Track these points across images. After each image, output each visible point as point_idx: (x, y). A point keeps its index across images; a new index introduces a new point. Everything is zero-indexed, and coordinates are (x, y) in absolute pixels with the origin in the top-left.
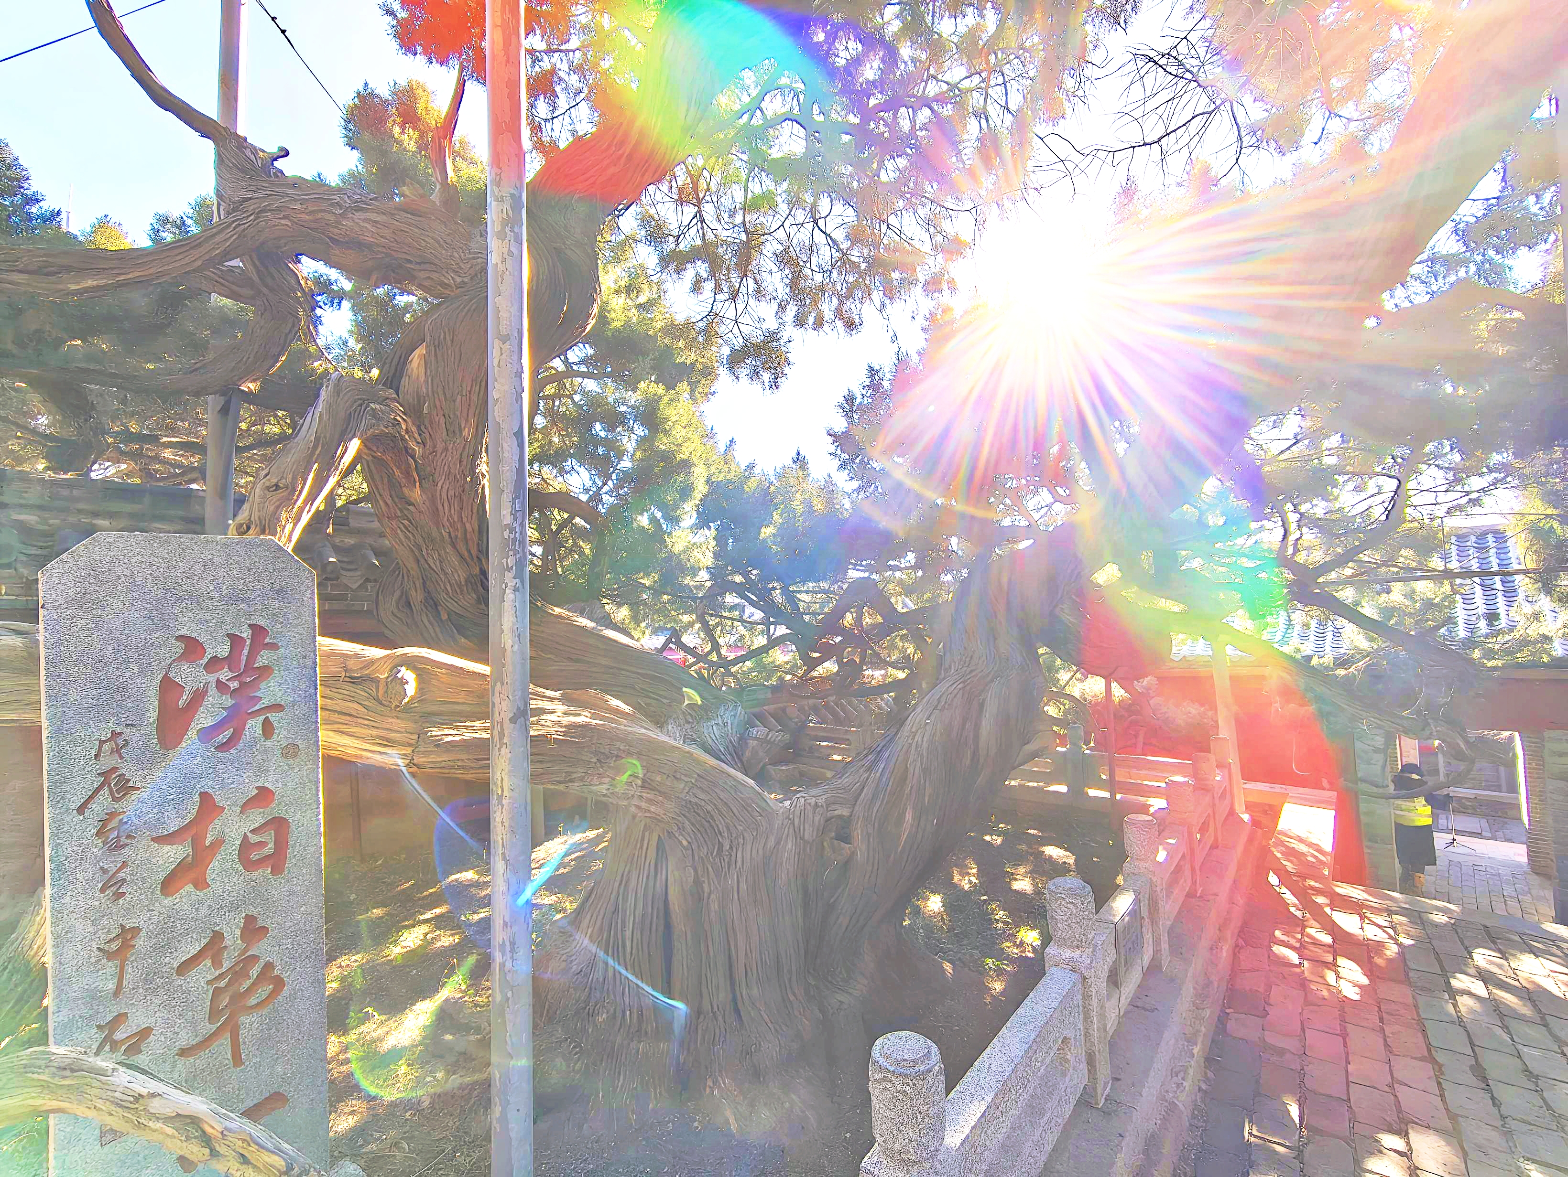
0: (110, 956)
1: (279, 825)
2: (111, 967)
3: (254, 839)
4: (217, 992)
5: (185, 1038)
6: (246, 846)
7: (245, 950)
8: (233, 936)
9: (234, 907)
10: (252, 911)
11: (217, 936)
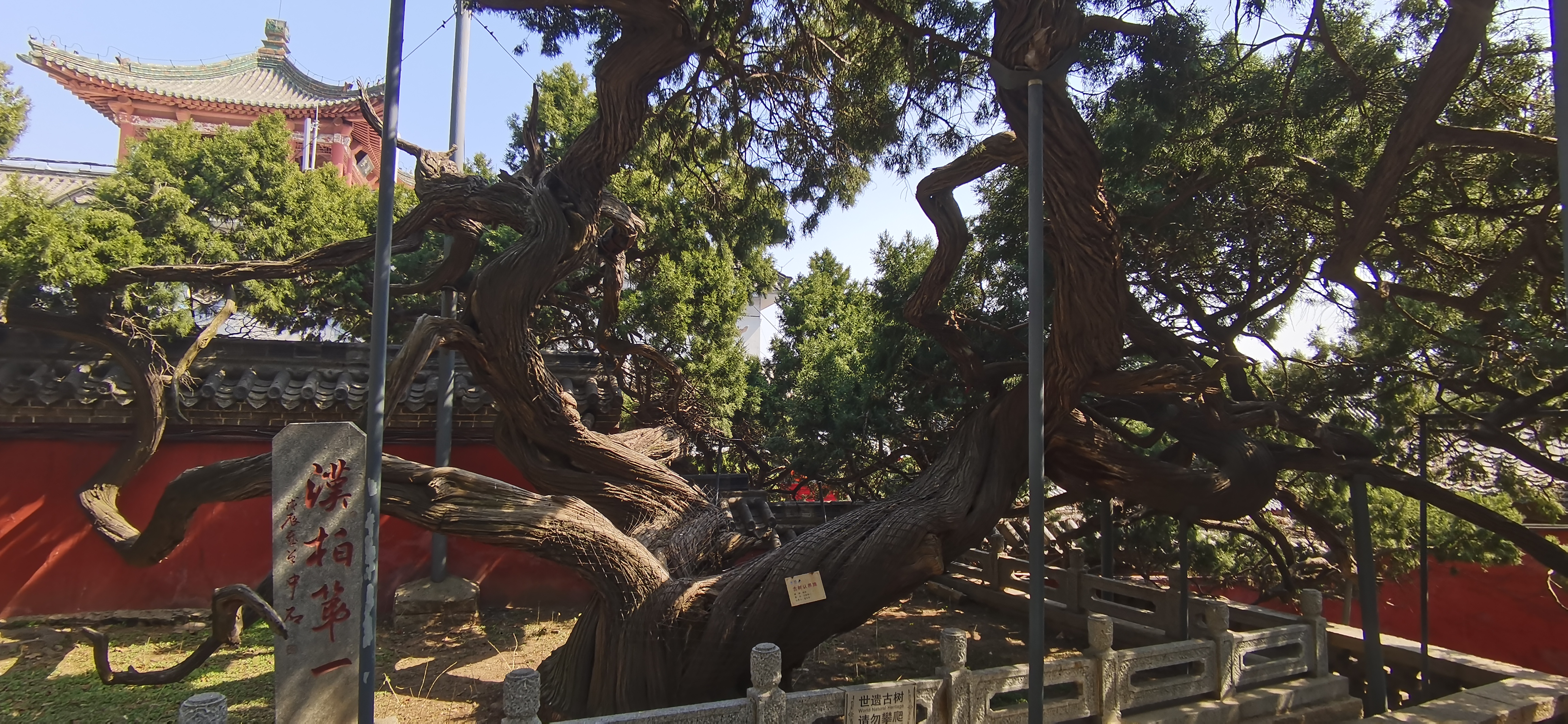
0: (291, 584)
1: (349, 545)
2: (290, 588)
3: (339, 549)
4: (326, 609)
5: (314, 624)
6: (336, 552)
7: (336, 594)
8: (331, 588)
9: (332, 577)
10: (339, 580)
11: (325, 587)
